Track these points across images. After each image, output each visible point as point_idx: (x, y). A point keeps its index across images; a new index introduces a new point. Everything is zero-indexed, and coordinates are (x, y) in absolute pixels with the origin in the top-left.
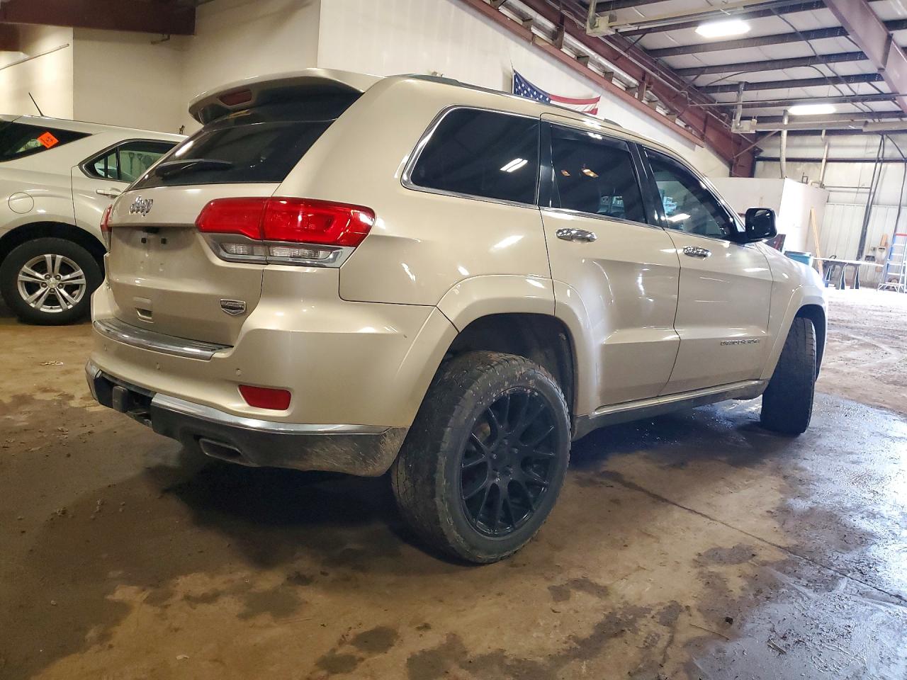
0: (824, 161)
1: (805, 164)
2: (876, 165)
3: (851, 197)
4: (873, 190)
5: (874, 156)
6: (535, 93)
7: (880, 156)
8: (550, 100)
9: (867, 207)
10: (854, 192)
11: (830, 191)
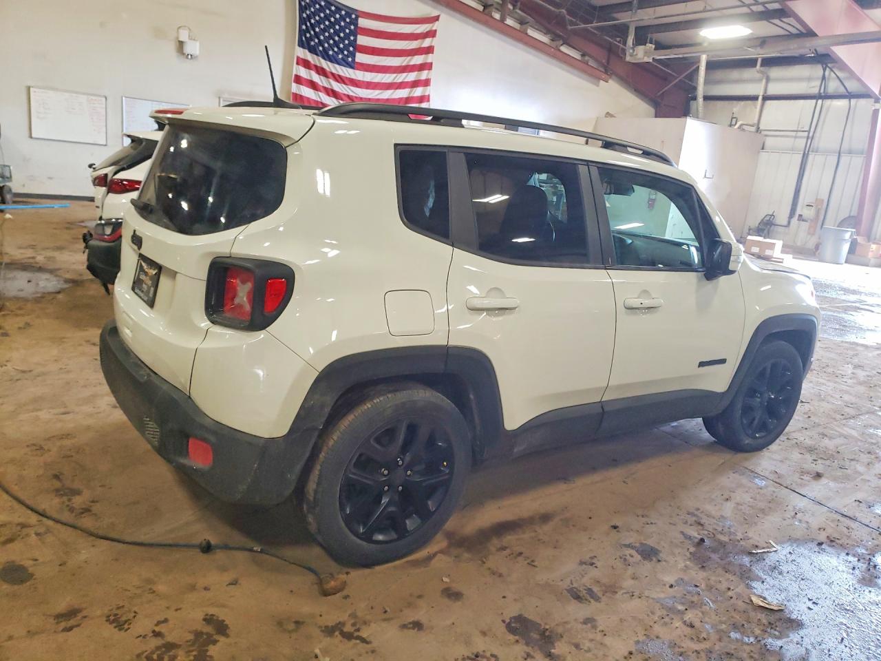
0: (760, 98)
1: (742, 103)
2: (816, 104)
3: (788, 142)
4: (811, 135)
5: (815, 91)
6: (333, 8)
7: (822, 91)
8: (357, 17)
9: (803, 156)
10: (792, 137)
11: (766, 136)
